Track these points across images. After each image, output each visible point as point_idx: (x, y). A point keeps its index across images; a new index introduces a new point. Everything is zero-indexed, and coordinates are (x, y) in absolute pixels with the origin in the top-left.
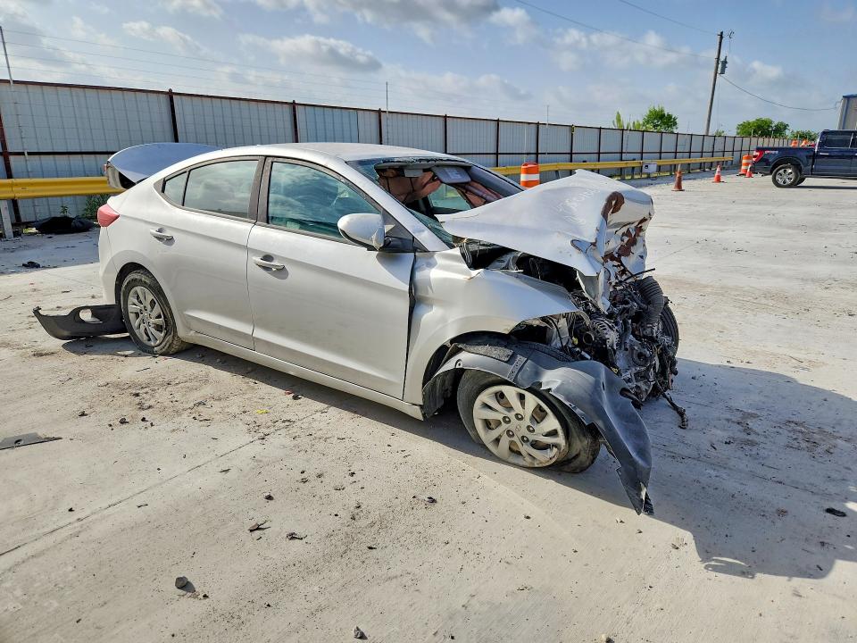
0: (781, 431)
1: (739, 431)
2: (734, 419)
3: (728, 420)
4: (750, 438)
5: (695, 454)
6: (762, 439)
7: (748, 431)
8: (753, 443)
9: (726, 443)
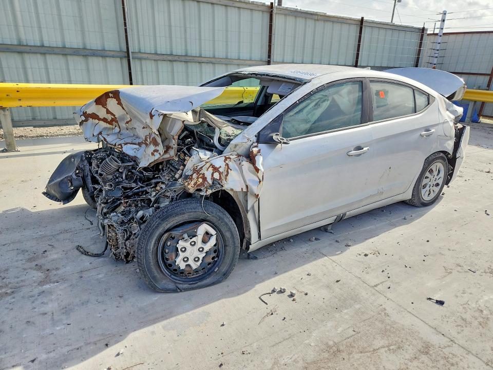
0: (16, 280)
1: (44, 265)
2: (54, 272)
3: (57, 269)
4: (34, 263)
5: (58, 237)
6: (25, 267)
7: (39, 267)
8: (30, 260)
9: (46, 251)
